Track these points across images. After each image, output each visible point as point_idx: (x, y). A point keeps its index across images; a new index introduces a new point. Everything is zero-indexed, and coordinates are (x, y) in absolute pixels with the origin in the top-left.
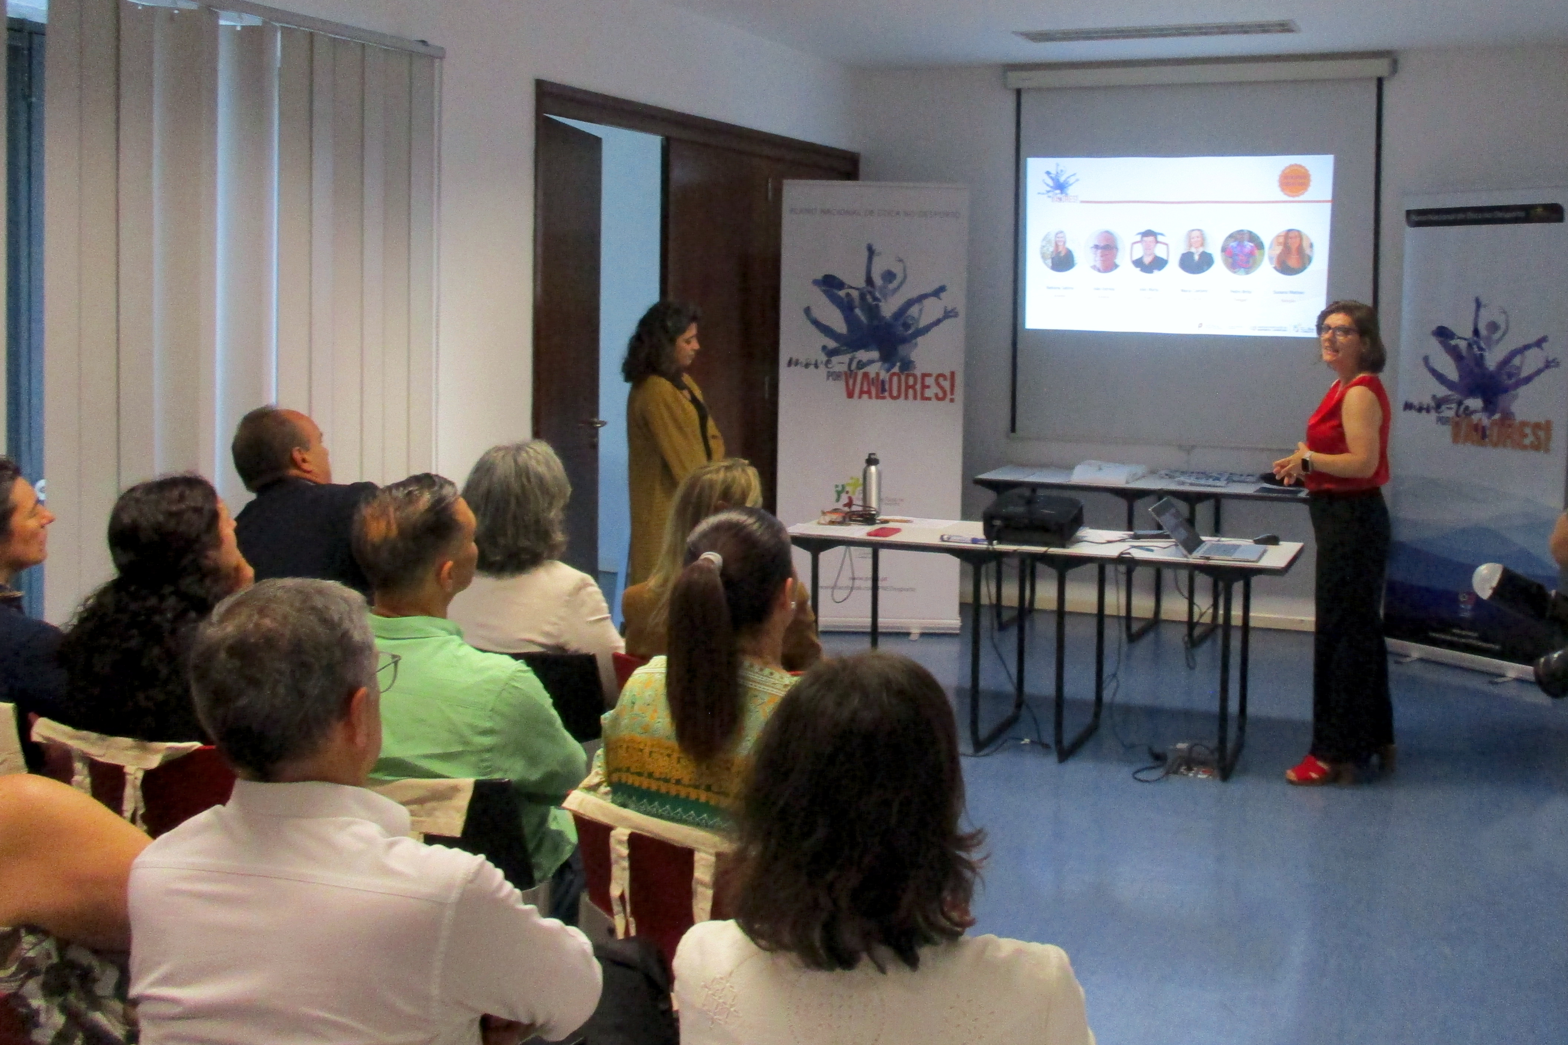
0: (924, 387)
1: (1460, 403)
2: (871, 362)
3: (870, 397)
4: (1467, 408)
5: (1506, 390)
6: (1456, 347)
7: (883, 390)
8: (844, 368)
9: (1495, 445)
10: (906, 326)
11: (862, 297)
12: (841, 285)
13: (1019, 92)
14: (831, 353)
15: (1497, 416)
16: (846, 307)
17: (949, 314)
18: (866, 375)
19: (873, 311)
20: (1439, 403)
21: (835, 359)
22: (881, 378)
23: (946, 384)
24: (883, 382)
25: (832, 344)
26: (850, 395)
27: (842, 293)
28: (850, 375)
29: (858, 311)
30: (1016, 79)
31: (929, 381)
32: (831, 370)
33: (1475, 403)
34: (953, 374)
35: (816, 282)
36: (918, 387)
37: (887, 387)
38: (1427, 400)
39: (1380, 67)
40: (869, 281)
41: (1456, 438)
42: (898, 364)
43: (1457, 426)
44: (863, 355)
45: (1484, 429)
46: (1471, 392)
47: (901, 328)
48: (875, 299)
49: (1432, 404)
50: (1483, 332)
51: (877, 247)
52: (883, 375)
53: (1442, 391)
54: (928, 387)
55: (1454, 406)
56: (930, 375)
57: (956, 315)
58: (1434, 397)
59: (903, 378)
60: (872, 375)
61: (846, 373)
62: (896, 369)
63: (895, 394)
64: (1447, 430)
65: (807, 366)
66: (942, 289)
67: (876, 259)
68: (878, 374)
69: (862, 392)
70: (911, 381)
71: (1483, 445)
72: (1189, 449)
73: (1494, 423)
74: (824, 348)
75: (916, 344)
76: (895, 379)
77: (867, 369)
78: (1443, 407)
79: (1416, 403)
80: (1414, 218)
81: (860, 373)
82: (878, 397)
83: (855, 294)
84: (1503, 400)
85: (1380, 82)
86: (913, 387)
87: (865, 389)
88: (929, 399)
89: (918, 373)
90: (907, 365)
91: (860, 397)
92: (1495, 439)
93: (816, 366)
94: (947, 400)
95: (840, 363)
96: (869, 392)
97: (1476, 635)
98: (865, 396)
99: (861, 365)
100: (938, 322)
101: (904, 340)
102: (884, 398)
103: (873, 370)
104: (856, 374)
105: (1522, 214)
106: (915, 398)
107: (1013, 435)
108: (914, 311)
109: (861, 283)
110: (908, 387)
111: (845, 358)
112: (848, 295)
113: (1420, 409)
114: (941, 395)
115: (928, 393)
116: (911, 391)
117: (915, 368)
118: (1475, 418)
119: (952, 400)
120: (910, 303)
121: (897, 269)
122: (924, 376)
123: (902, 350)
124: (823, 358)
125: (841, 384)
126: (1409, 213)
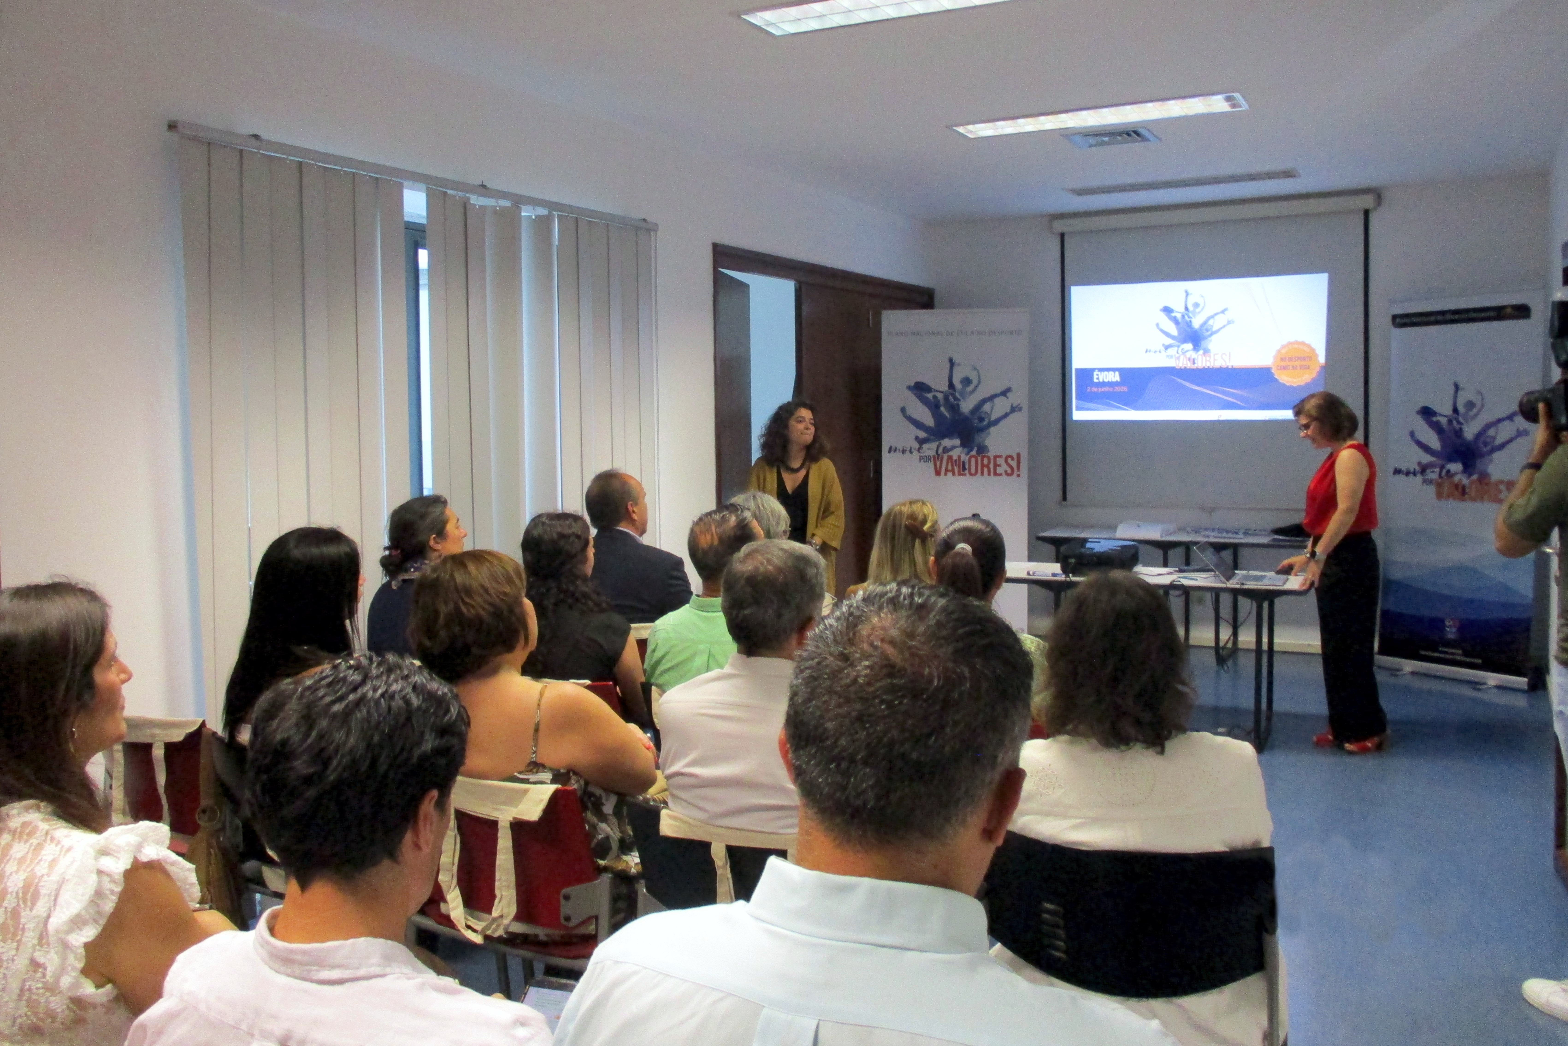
0: (996, 466)
1: (1442, 467)
2: (953, 448)
3: (954, 474)
4: (1448, 471)
5: (1482, 456)
6: (1438, 422)
7: (964, 469)
8: (932, 453)
9: (1474, 500)
10: (981, 419)
11: (946, 398)
12: (929, 389)
13: (1062, 236)
14: (921, 442)
15: (1475, 477)
16: (934, 406)
17: (1014, 409)
18: (950, 458)
19: (954, 408)
20: (1424, 469)
21: (925, 446)
22: (962, 459)
23: (1014, 464)
24: (964, 463)
25: (922, 435)
26: (938, 473)
27: (930, 396)
28: (937, 457)
29: (942, 409)
30: (1060, 226)
31: (1000, 461)
32: (923, 455)
33: (1456, 467)
34: (1019, 455)
35: (909, 388)
36: (991, 466)
37: (967, 466)
38: (1413, 466)
39: (1368, 201)
40: (951, 385)
41: (1439, 495)
42: (976, 449)
43: (1439, 485)
44: (947, 442)
45: (1464, 488)
47: (976, 421)
48: (956, 399)
49: (1417, 468)
50: (1461, 409)
51: (956, 360)
52: (964, 458)
53: (1427, 458)
54: (1000, 466)
55: (1437, 470)
56: (1000, 456)
57: (1020, 409)
58: (1419, 463)
59: (979, 459)
60: (955, 458)
61: (934, 457)
62: (974, 453)
63: (973, 471)
64: (1431, 490)
65: (904, 452)
66: (1009, 390)
67: (956, 370)
68: (959, 457)
69: (947, 471)
70: (986, 461)
71: (1464, 500)
73: (1472, 483)
74: (917, 438)
75: (989, 433)
76: (973, 460)
77: (950, 453)
78: (1428, 471)
79: (1404, 469)
80: (1398, 320)
81: (945, 457)
82: (960, 474)
83: (940, 396)
85: (1367, 213)
86: (988, 466)
87: (950, 468)
88: (1000, 475)
89: (991, 454)
90: (982, 450)
91: (946, 474)
92: (1473, 495)
93: (911, 452)
94: (1015, 475)
95: (930, 449)
96: (953, 471)
97: (1460, 652)
98: (950, 474)
99: (946, 450)
100: (1006, 415)
101: (980, 430)
102: (965, 475)
103: (955, 454)
104: (942, 458)
105: (1492, 314)
106: (989, 474)
107: (1064, 503)
108: (987, 407)
109: (945, 387)
110: (983, 466)
111: (934, 445)
112: (935, 397)
113: (1407, 474)
114: (1009, 471)
115: (999, 470)
116: (986, 470)
117: (988, 451)
118: (1457, 479)
119: (1018, 476)
120: (984, 401)
121: (973, 376)
122: (996, 457)
123: (978, 439)
124: (917, 446)
125: (931, 465)
126: (1394, 317)
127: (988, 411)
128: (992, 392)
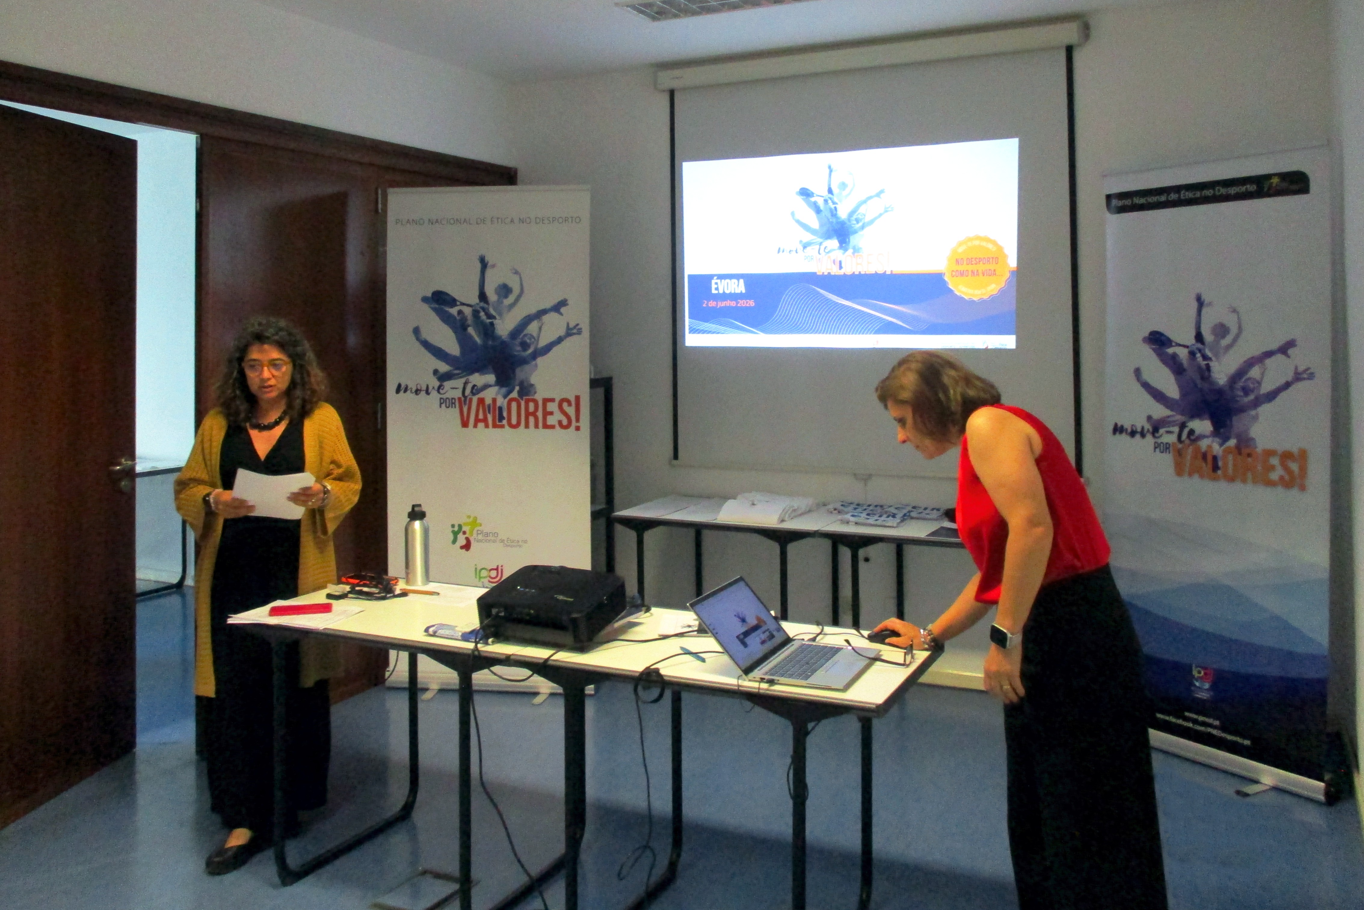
0: (547, 414)
1: (1183, 426)
2: (486, 387)
3: (487, 426)
4: (1191, 432)
5: (1242, 410)
6: (1174, 356)
7: (501, 418)
8: (458, 394)
9: (1232, 479)
10: (525, 346)
11: (476, 314)
12: (453, 302)
13: (672, 93)
14: (443, 378)
15: (1232, 442)
16: (459, 326)
17: (570, 332)
18: (481, 401)
19: (488, 331)
20: (1156, 427)
21: (448, 384)
22: (499, 404)
23: (571, 411)
24: (500, 409)
25: (444, 368)
26: (465, 424)
27: (454, 311)
28: (464, 401)
29: (471, 330)
30: (668, 79)
31: (552, 407)
32: (444, 396)
33: (1203, 426)
34: (578, 398)
35: (425, 300)
36: (540, 414)
37: (505, 414)
38: (1141, 422)
39: (1069, 33)
40: (483, 296)
41: (1179, 469)
42: (517, 388)
43: (1179, 454)
44: (478, 379)
45: (1215, 458)
46: (1195, 414)
47: (519, 348)
48: (490, 316)
49: (1148, 427)
50: (1208, 337)
51: (489, 259)
52: (501, 402)
53: (1160, 411)
54: (551, 413)
55: (1176, 429)
56: (552, 400)
57: (579, 332)
58: (1149, 418)
59: (523, 403)
60: (488, 401)
61: (459, 399)
62: (514, 394)
63: (514, 421)
64: (1167, 459)
65: (417, 392)
66: (563, 303)
67: (489, 273)
68: (494, 400)
69: (477, 421)
70: (531, 407)
71: (1216, 478)
72: (866, 478)
73: (1228, 451)
74: (436, 372)
75: (536, 365)
76: (514, 405)
77: (481, 395)
78: (1162, 431)
79: (1127, 425)
80: (1115, 202)
81: (475, 400)
82: (495, 426)
83: (467, 311)
84: (1238, 423)
85: (1069, 50)
86: (534, 414)
87: (481, 416)
88: (552, 427)
89: (539, 397)
90: (526, 390)
91: (475, 426)
92: (1230, 471)
93: (427, 392)
94: (573, 428)
95: (453, 388)
96: (485, 420)
98: (481, 425)
99: (476, 390)
100: (560, 340)
101: (524, 362)
102: (503, 426)
103: (489, 395)
104: (471, 400)
106: (536, 426)
107: (675, 462)
108: (533, 328)
109: (474, 299)
110: (528, 414)
111: (459, 383)
112: (460, 312)
113: (1133, 434)
114: (565, 422)
115: (551, 420)
116: (532, 419)
117: (535, 393)
118: (1204, 444)
119: (578, 428)
120: (528, 320)
121: (514, 284)
122: (546, 401)
123: (520, 373)
124: (437, 383)
125: (455, 412)
126: (1109, 197)
127: (535, 335)
128: (542, 307)
